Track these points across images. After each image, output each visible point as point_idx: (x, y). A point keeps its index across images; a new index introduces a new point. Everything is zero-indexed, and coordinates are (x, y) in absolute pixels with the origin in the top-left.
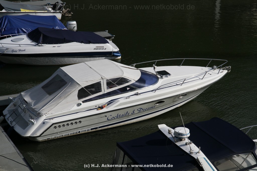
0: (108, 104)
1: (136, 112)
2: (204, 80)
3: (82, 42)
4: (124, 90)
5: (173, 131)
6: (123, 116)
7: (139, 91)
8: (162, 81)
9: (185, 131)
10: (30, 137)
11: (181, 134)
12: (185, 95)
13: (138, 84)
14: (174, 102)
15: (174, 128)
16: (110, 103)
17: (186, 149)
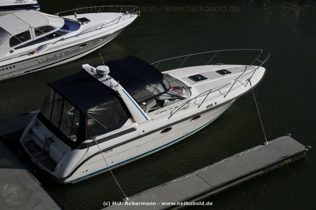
1: (63, 55)
2: (119, 24)
4: (50, 37)
5: (95, 69)
6: (52, 59)
7: (65, 37)
8: (83, 27)
9: (105, 69)
11: (102, 72)
12: (104, 38)
13: (62, 30)
14: (95, 44)
15: (96, 67)
16: (39, 49)
17: (107, 83)
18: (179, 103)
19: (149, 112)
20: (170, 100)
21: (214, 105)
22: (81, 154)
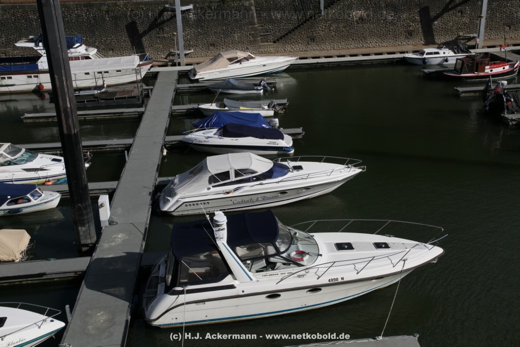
0: (235, 191)
1: (260, 199)
3: (256, 137)
6: (247, 202)
11: (219, 222)
12: (307, 188)
14: (298, 193)
16: (236, 189)
17: (217, 234)
18: (294, 269)
19: (257, 271)
20: (284, 264)
21: (340, 280)
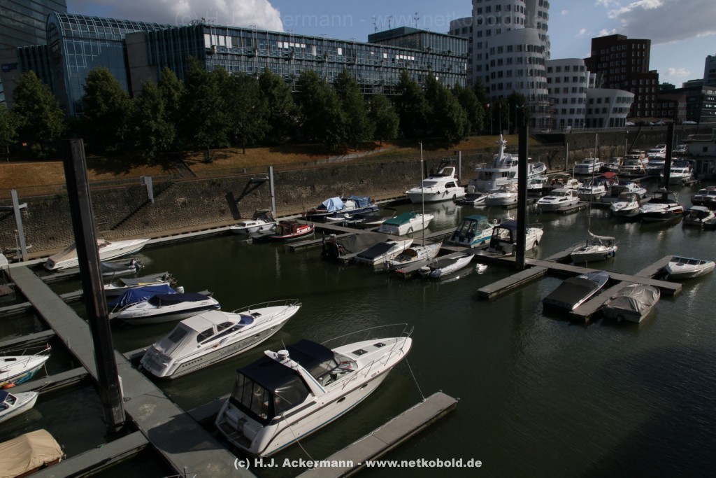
1: (241, 345)
2: (285, 315)
4: (230, 331)
5: (277, 354)
6: (232, 350)
7: (242, 330)
8: (256, 320)
9: (285, 352)
10: (165, 377)
11: (283, 355)
12: (274, 327)
13: (240, 325)
15: (277, 352)
16: (221, 342)
17: (288, 365)
18: (349, 375)
19: (326, 385)
20: (342, 373)
21: (377, 374)
22: (272, 430)
